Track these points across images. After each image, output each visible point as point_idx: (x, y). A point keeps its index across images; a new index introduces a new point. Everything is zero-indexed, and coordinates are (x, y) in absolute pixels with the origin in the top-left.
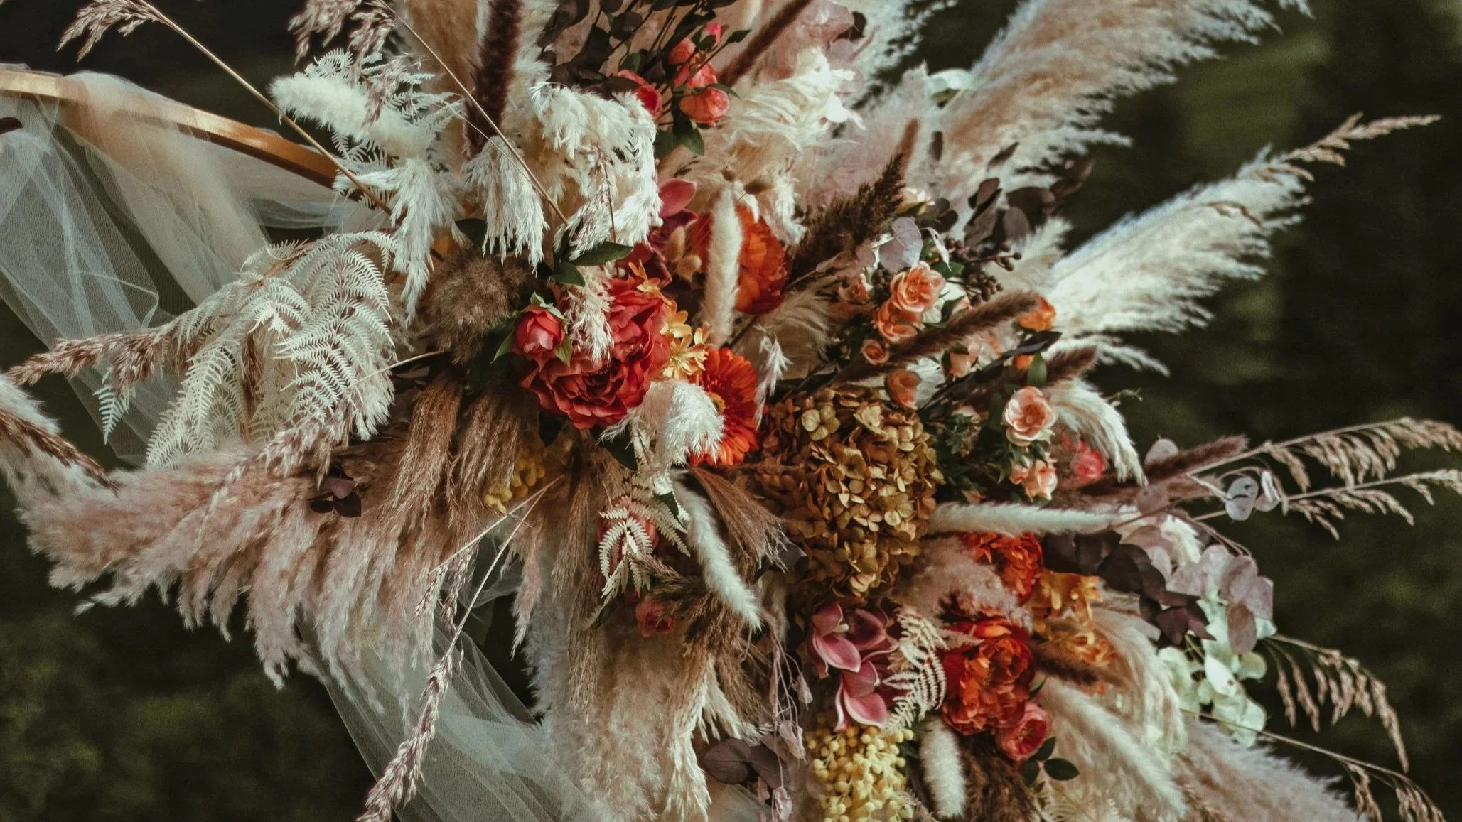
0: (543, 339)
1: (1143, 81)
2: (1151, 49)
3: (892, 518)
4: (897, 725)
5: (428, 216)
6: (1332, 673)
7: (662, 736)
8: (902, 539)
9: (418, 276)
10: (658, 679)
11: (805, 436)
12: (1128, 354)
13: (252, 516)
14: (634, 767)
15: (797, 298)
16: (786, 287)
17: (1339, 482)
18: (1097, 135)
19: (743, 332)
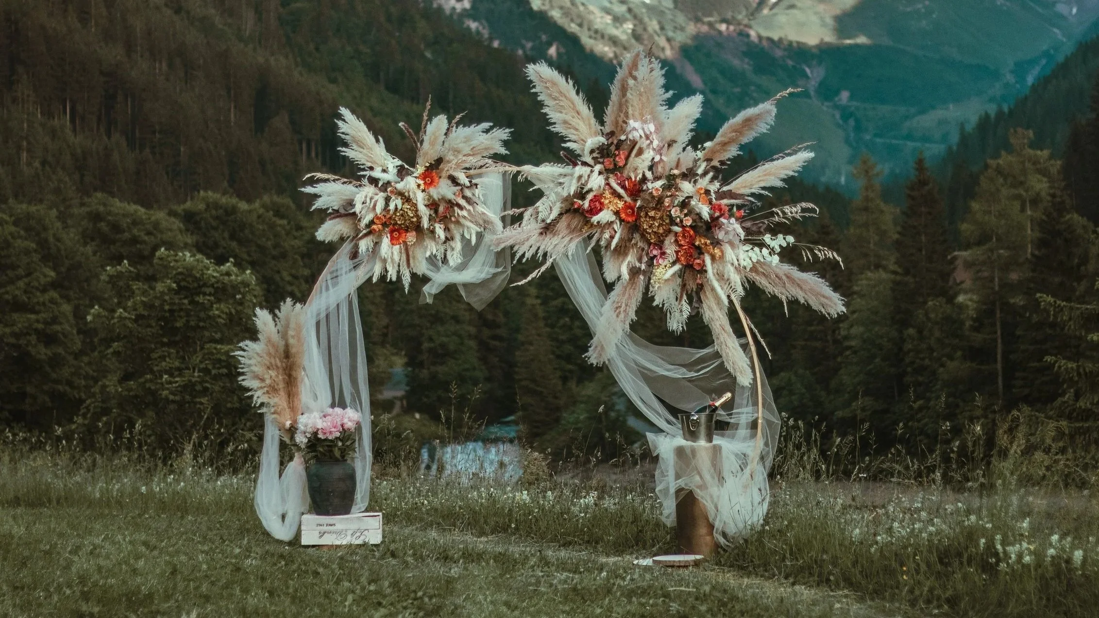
0: (578, 206)
4: (666, 264)
8: (659, 233)
10: (621, 258)
11: (641, 216)
16: (639, 192)
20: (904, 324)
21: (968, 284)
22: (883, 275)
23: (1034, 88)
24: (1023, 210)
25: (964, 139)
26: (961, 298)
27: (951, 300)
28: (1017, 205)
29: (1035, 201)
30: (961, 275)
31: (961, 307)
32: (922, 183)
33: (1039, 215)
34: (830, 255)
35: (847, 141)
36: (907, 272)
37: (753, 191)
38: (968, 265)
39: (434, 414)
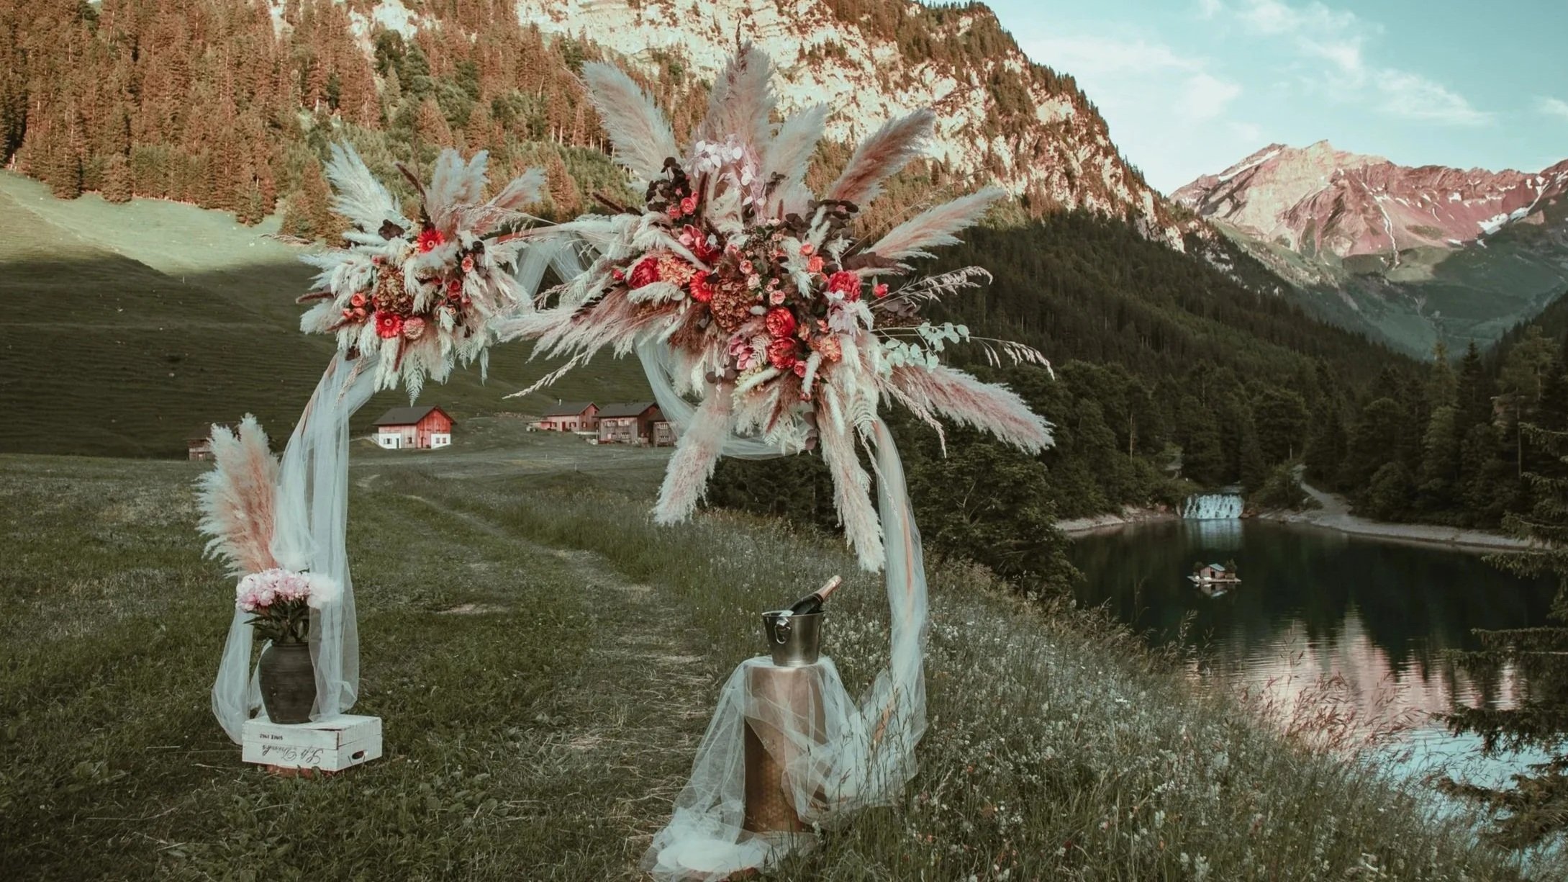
20: (1461, 436)
21: (1501, 415)
22: (1449, 408)
23: (1547, 309)
24: (1535, 372)
25: (1505, 337)
26: (1496, 423)
27: (1490, 423)
28: (1532, 369)
29: (1543, 367)
30: (1498, 410)
31: (1497, 428)
32: (1473, 356)
33: (1545, 375)
34: (1030, 356)
35: (1438, 338)
36: (1464, 407)
37: (910, 253)
38: (1501, 404)
39: (1196, 479)
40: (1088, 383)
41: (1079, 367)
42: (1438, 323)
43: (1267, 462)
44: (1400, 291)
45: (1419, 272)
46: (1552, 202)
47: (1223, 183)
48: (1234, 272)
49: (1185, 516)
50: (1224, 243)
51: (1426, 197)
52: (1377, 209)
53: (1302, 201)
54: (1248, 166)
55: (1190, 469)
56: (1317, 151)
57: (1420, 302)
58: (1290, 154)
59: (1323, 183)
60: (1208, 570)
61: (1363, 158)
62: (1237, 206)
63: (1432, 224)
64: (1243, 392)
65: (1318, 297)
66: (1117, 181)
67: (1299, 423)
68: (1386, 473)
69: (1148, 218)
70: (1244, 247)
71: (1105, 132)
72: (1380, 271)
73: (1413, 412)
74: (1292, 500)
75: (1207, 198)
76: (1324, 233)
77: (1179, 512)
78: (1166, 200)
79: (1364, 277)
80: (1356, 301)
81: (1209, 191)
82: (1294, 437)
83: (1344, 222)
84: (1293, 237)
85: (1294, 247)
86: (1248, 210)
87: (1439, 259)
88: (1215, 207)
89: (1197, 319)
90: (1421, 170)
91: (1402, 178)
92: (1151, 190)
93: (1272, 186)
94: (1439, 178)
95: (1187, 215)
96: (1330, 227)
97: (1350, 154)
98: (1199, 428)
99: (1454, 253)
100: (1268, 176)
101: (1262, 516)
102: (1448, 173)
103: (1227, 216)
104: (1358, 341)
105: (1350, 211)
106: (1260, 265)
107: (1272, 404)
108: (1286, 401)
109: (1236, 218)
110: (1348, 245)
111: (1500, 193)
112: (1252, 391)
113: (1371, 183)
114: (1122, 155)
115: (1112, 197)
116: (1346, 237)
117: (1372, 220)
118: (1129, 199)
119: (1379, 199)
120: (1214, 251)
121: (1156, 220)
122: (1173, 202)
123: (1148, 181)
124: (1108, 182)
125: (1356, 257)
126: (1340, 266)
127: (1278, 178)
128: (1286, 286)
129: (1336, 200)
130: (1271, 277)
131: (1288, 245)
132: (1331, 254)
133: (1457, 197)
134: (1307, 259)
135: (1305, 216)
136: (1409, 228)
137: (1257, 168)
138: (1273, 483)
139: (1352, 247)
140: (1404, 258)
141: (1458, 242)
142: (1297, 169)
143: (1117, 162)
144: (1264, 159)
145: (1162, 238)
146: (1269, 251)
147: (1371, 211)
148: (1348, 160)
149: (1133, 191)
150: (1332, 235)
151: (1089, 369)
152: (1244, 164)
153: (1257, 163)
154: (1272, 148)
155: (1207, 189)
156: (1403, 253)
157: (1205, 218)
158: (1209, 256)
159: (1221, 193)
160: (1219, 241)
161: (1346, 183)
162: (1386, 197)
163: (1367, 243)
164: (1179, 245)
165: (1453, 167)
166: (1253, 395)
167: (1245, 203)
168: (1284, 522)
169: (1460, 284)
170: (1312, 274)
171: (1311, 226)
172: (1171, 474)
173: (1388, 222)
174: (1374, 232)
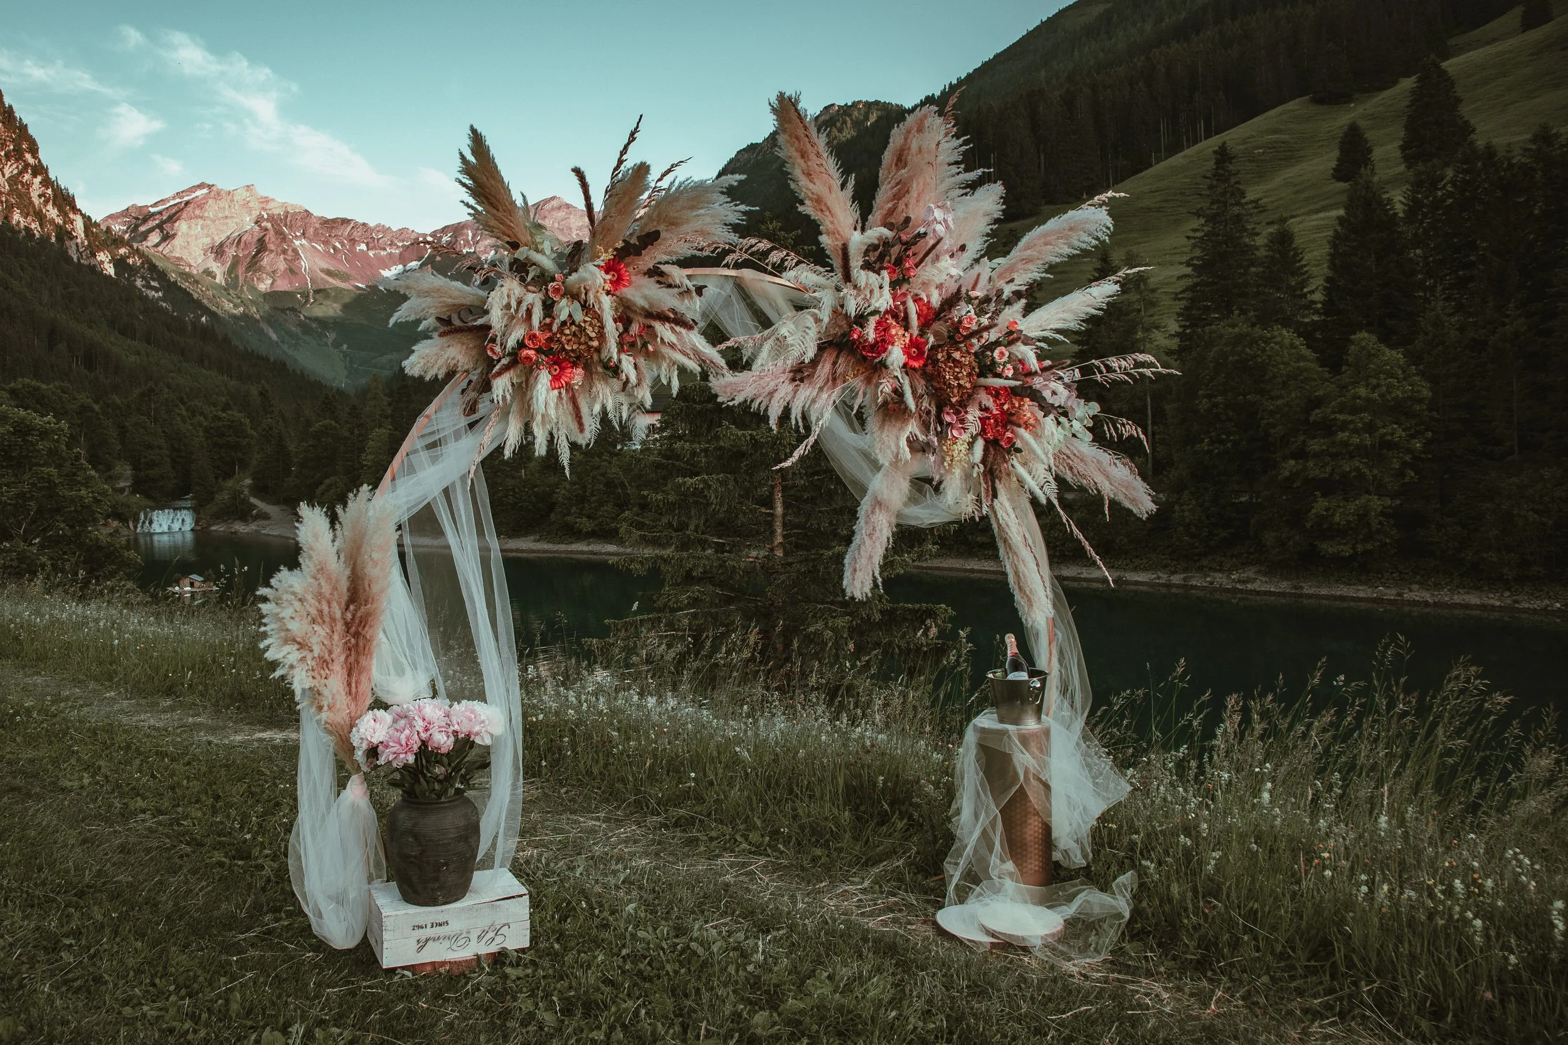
0: (855, 336)
1: (1058, 260)
2: (1061, 251)
3: (962, 382)
4: (966, 437)
5: (830, 303)
6: (1123, 425)
7: (898, 438)
8: (965, 388)
9: (826, 320)
10: (898, 425)
11: (938, 360)
12: (1058, 336)
13: (772, 384)
14: (889, 447)
15: (938, 323)
16: (934, 320)
17: (1115, 371)
18: (1044, 275)
19: (922, 333)
35: (346, 368)
36: (396, 429)
37: (1046, 334)
39: (147, 495)
40: (37, 403)
41: (29, 386)
42: (345, 355)
43: (217, 478)
44: (314, 325)
45: (330, 309)
46: (438, 258)
47: (154, 214)
48: (163, 299)
49: (139, 530)
50: (154, 270)
51: (338, 245)
52: (295, 251)
53: (228, 238)
54: (178, 200)
55: (138, 486)
56: (244, 194)
57: (331, 336)
58: (219, 193)
59: (248, 223)
60: (187, 581)
61: (284, 205)
62: (167, 237)
63: (342, 269)
64: (184, 413)
65: (242, 327)
66: (46, 202)
67: (245, 442)
68: (330, 486)
69: (79, 241)
70: (173, 276)
71: (34, 150)
72: (297, 307)
73: (352, 433)
74: (244, 513)
75: (137, 227)
76: (248, 269)
77: (131, 526)
78: (97, 225)
79: (283, 311)
80: (275, 331)
81: (138, 219)
82: (240, 455)
83: (266, 260)
84: (219, 270)
85: (220, 279)
86: (177, 242)
87: (347, 300)
88: (145, 236)
89: (129, 341)
90: (334, 221)
91: (317, 226)
92: (81, 214)
93: (201, 222)
94: (349, 229)
95: (118, 242)
96: (254, 264)
97: (273, 200)
98: (150, 447)
99: (360, 295)
100: (197, 212)
101: (213, 528)
102: (356, 226)
103: (157, 245)
104: (280, 368)
105: (272, 251)
106: (189, 295)
107: (220, 424)
108: (233, 421)
109: (166, 249)
110: (269, 282)
111: (398, 247)
112: (193, 412)
113: (290, 228)
114: (52, 176)
115: (40, 217)
116: (268, 274)
117: (290, 261)
118: (59, 221)
119: (297, 243)
120: (144, 278)
121: (86, 243)
122: (103, 227)
123: (79, 204)
124: (36, 201)
125: (276, 292)
126: (261, 300)
127: (206, 214)
128: (212, 315)
129: (259, 240)
130: (198, 306)
131: (214, 277)
132: (253, 289)
133: (363, 247)
134: (231, 292)
135: (231, 252)
136: (322, 271)
137: (187, 203)
138: (223, 497)
139: (272, 284)
140: (317, 296)
141: (363, 286)
142: (224, 208)
143: (47, 182)
144: (194, 195)
145: (93, 262)
146: (197, 282)
147: (290, 252)
148: (271, 205)
149: (62, 213)
150: (255, 271)
151: (39, 388)
152: (174, 198)
153: (186, 199)
154: (201, 186)
155: (137, 219)
156: (317, 292)
157: (135, 245)
158: (139, 283)
159: (151, 224)
160: (149, 269)
161: (269, 225)
162: (304, 242)
163: (286, 282)
164: (110, 270)
165: (361, 221)
166: (194, 416)
167: (174, 236)
168: (235, 533)
169: (365, 322)
170: (236, 306)
171: (236, 261)
172: (122, 490)
173: (304, 264)
174: (292, 271)
